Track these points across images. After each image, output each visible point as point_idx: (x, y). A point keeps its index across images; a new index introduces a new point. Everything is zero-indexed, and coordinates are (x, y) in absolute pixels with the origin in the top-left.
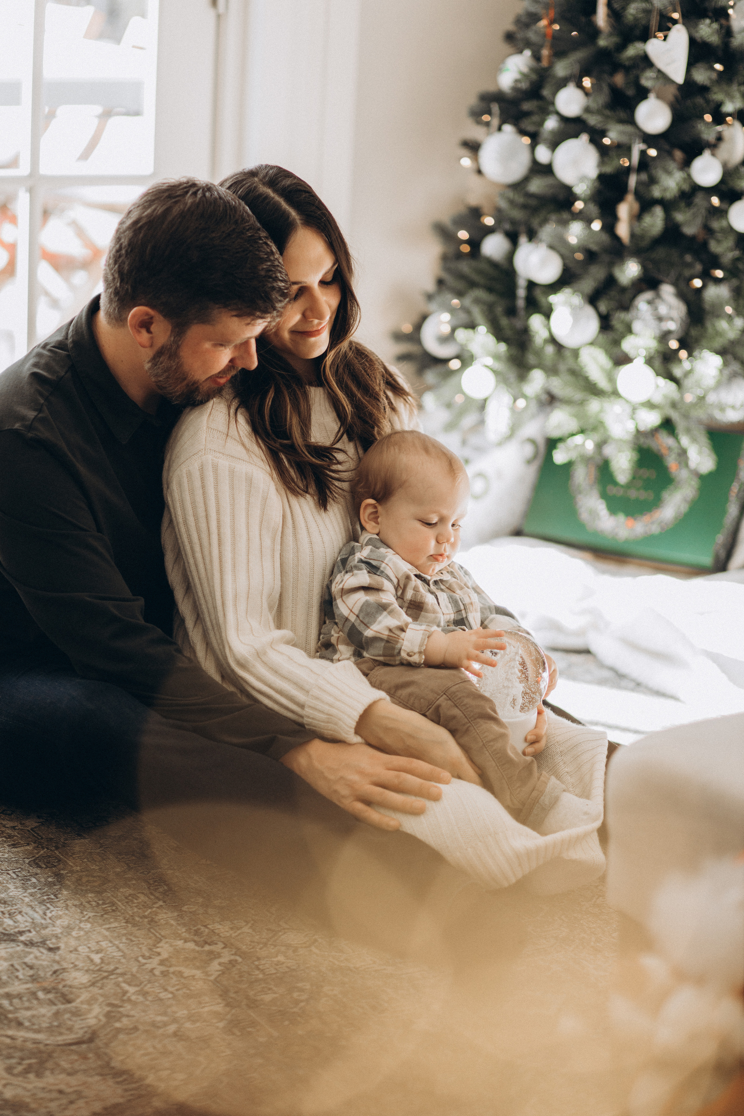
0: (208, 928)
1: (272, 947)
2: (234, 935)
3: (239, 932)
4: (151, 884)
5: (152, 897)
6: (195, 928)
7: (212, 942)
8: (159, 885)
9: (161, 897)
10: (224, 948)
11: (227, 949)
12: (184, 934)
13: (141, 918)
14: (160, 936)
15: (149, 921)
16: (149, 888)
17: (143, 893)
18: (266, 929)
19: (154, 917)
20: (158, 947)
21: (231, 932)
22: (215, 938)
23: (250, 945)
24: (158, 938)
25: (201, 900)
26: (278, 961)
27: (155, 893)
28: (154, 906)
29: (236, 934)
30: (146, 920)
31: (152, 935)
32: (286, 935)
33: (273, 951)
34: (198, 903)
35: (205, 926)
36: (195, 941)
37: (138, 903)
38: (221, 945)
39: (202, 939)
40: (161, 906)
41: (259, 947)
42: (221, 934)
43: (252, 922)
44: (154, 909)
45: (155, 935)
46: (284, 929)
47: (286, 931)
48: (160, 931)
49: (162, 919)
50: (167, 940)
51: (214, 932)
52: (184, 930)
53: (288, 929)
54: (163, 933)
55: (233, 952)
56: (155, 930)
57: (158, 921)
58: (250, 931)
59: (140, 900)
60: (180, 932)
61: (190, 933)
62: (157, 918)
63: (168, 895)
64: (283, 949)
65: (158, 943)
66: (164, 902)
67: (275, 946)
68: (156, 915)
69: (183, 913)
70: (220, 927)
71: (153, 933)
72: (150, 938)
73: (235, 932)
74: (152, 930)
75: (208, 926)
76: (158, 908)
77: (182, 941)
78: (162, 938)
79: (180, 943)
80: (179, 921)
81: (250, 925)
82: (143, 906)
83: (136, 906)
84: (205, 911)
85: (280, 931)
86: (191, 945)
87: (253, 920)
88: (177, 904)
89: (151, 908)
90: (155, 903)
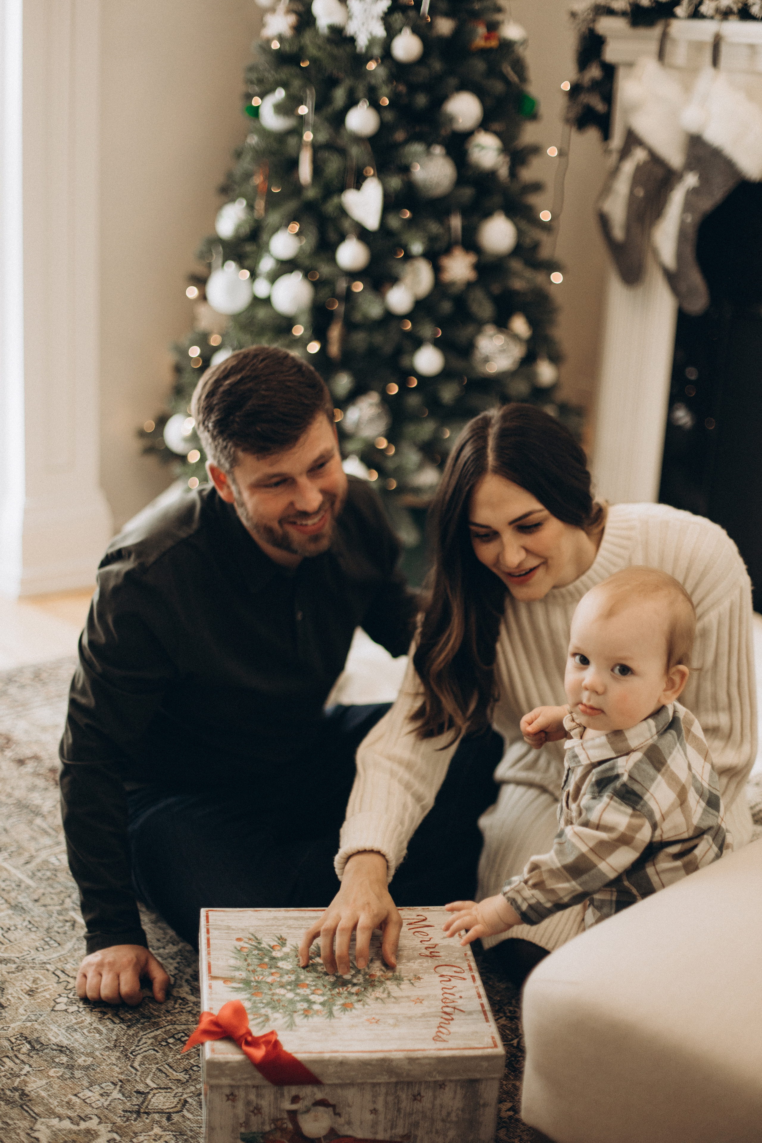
0: (79, 1097)
1: (146, 1116)
2: (106, 1104)
3: (110, 1098)
4: (13, 1043)
5: (17, 1061)
6: (66, 1100)
7: (86, 1116)
8: (22, 1044)
9: (25, 1060)
10: (100, 1123)
11: (103, 1125)
12: (57, 1108)
13: (12, 1092)
14: (34, 1115)
15: (20, 1095)
16: (12, 1049)
17: (7, 1057)
18: (135, 1092)
19: (24, 1088)
20: (35, 1131)
21: (102, 1100)
22: (88, 1110)
23: (124, 1116)
24: (33, 1117)
25: (64, 1059)
26: (156, 1135)
27: (20, 1056)
28: (21, 1073)
29: (108, 1103)
30: (17, 1094)
31: (26, 1114)
32: (156, 1097)
33: (148, 1121)
34: (63, 1064)
35: (76, 1095)
36: (69, 1118)
37: (5, 1071)
38: (96, 1120)
39: (76, 1113)
40: (28, 1072)
41: (133, 1118)
42: (93, 1105)
43: (120, 1083)
44: (22, 1077)
45: (30, 1114)
46: (152, 1090)
47: (155, 1091)
48: (33, 1108)
49: (32, 1091)
50: (43, 1120)
51: (86, 1102)
52: (56, 1104)
53: (156, 1089)
54: (36, 1111)
55: (109, 1129)
56: (27, 1106)
57: (29, 1094)
58: (120, 1096)
59: (7, 1067)
60: (52, 1106)
61: (62, 1106)
62: (27, 1089)
63: (32, 1057)
64: (156, 1116)
65: (35, 1123)
66: (30, 1066)
67: (148, 1114)
68: (26, 1086)
69: (52, 1079)
70: (90, 1094)
71: (27, 1111)
72: (25, 1119)
73: (107, 1099)
74: (25, 1107)
75: (79, 1095)
76: (25, 1075)
77: (57, 1119)
78: (38, 1118)
79: (55, 1122)
80: (49, 1091)
81: (118, 1088)
82: (10, 1074)
83: (4, 1076)
84: (72, 1074)
85: (148, 1093)
86: (67, 1124)
87: (121, 1081)
88: (43, 1068)
89: (18, 1076)
90: (21, 1070)
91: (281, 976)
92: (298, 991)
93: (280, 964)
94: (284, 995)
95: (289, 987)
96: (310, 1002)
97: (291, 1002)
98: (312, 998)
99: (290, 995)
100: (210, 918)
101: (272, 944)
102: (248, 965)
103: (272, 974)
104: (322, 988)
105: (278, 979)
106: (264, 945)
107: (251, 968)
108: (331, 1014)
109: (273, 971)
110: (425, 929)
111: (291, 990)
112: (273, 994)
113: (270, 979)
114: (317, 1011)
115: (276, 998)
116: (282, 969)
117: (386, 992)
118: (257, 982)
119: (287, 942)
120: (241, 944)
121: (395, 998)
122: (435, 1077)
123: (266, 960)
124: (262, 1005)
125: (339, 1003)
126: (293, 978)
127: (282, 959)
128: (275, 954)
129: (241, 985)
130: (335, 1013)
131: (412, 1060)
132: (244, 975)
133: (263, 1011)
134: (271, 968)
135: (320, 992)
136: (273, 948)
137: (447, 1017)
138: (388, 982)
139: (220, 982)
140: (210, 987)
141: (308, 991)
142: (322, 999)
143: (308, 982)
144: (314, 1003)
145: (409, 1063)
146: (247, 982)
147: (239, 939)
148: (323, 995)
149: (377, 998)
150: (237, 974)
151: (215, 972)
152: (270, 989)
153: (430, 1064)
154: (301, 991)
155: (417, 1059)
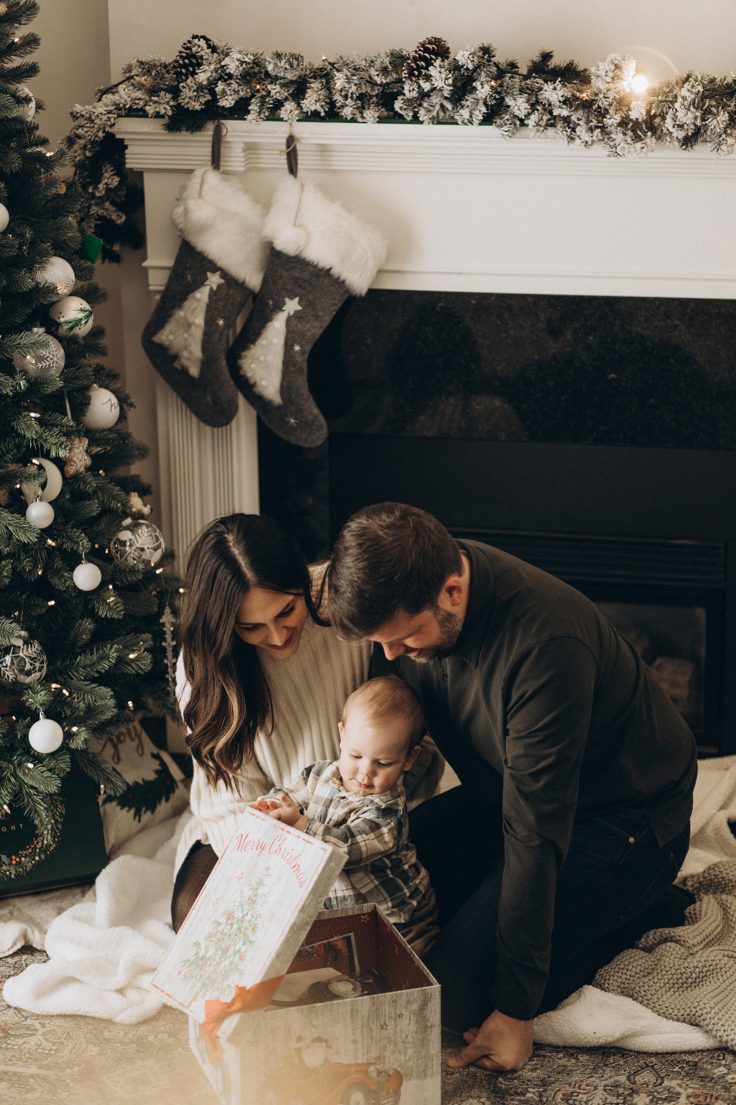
91: (214, 960)
92: (228, 955)
93: (208, 956)
94: (225, 966)
95: (223, 960)
96: (238, 951)
97: (231, 963)
98: (237, 948)
99: (227, 962)
100: (156, 984)
101: (195, 953)
102: (196, 977)
103: (210, 965)
104: (236, 937)
105: (215, 963)
106: (192, 959)
107: (198, 977)
108: (251, 942)
109: (209, 963)
110: (247, 840)
111: (225, 959)
112: (220, 972)
113: (212, 969)
114: (245, 950)
115: (223, 972)
116: (211, 957)
117: (262, 896)
118: (208, 979)
119: (200, 941)
120: (183, 973)
121: (269, 893)
122: (322, 901)
123: (200, 963)
124: (221, 985)
125: (249, 933)
126: (220, 952)
127: (206, 952)
128: (200, 955)
129: (203, 991)
130: (253, 939)
131: (302, 910)
132: (199, 984)
133: (224, 986)
134: (206, 963)
135: (237, 940)
136: (197, 954)
137: (296, 868)
138: (259, 891)
139: (194, 1003)
140: (192, 1011)
141: (232, 948)
142: (241, 942)
143: (227, 945)
144: (240, 949)
145: (303, 913)
146: (204, 985)
147: (179, 974)
148: (240, 940)
149: (262, 905)
150: (196, 989)
151: (186, 1004)
152: (217, 973)
153: (311, 900)
154: (230, 952)
155: (303, 906)
